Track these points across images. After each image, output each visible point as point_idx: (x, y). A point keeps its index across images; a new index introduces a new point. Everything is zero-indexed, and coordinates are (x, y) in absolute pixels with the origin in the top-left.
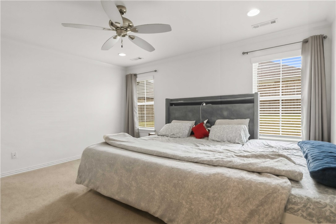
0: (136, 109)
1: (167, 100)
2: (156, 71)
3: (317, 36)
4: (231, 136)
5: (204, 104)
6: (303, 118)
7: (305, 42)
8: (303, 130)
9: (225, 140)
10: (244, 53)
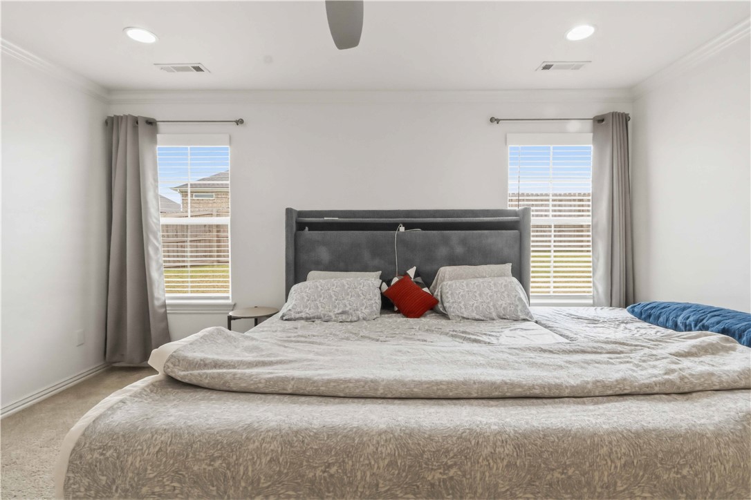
0: (156, 238)
1: (289, 212)
2: (240, 122)
3: (619, 114)
4: (504, 305)
5: (402, 229)
6: (595, 260)
7: (599, 120)
8: (596, 281)
9: (494, 315)
10: (492, 120)
